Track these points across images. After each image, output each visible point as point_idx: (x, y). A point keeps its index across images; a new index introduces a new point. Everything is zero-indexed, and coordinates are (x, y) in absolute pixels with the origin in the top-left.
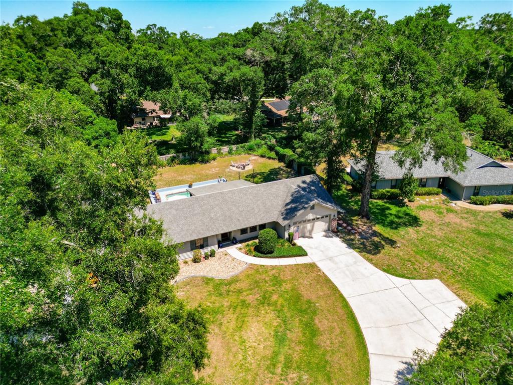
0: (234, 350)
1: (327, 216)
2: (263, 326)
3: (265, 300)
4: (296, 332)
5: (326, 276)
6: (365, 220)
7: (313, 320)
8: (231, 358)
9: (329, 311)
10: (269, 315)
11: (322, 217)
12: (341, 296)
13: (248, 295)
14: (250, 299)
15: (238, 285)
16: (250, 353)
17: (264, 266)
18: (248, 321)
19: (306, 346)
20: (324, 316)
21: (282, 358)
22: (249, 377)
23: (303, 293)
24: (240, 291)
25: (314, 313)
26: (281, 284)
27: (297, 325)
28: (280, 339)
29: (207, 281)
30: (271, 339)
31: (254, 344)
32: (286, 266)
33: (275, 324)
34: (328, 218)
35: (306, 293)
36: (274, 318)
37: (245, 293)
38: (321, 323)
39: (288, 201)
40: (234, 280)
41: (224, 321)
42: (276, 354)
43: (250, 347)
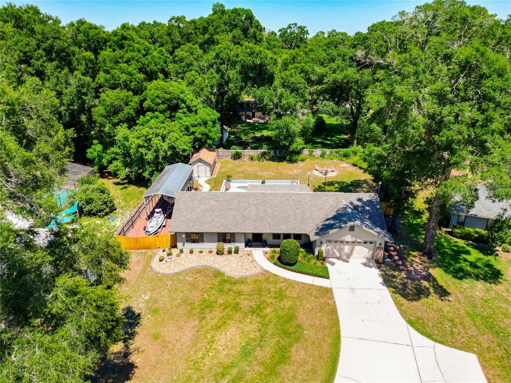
0: (199, 345)
1: (371, 243)
2: (239, 334)
3: (257, 311)
4: (265, 352)
5: (335, 306)
6: (425, 259)
7: (291, 345)
8: (192, 353)
9: (313, 343)
10: (251, 326)
11: (365, 243)
12: (338, 332)
13: (245, 299)
14: (245, 304)
15: (243, 287)
16: (211, 354)
17: (277, 276)
18: (228, 324)
19: (266, 369)
20: (305, 346)
21: (234, 372)
22: (195, 377)
23: (299, 315)
24: (240, 293)
25: (297, 340)
26: (282, 300)
27: (272, 345)
28: (246, 353)
29: (217, 273)
30: (238, 349)
31: (220, 347)
32: (298, 283)
33: (251, 336)
34: (372, 245)
35: (302, 317)
36: (255, 330)
37: (243, 297)
38: (297, 353)
39: (330, 216)
40: (242, 281)
41: (209, 316)
42: (233, 365)
43: (214, 349)
